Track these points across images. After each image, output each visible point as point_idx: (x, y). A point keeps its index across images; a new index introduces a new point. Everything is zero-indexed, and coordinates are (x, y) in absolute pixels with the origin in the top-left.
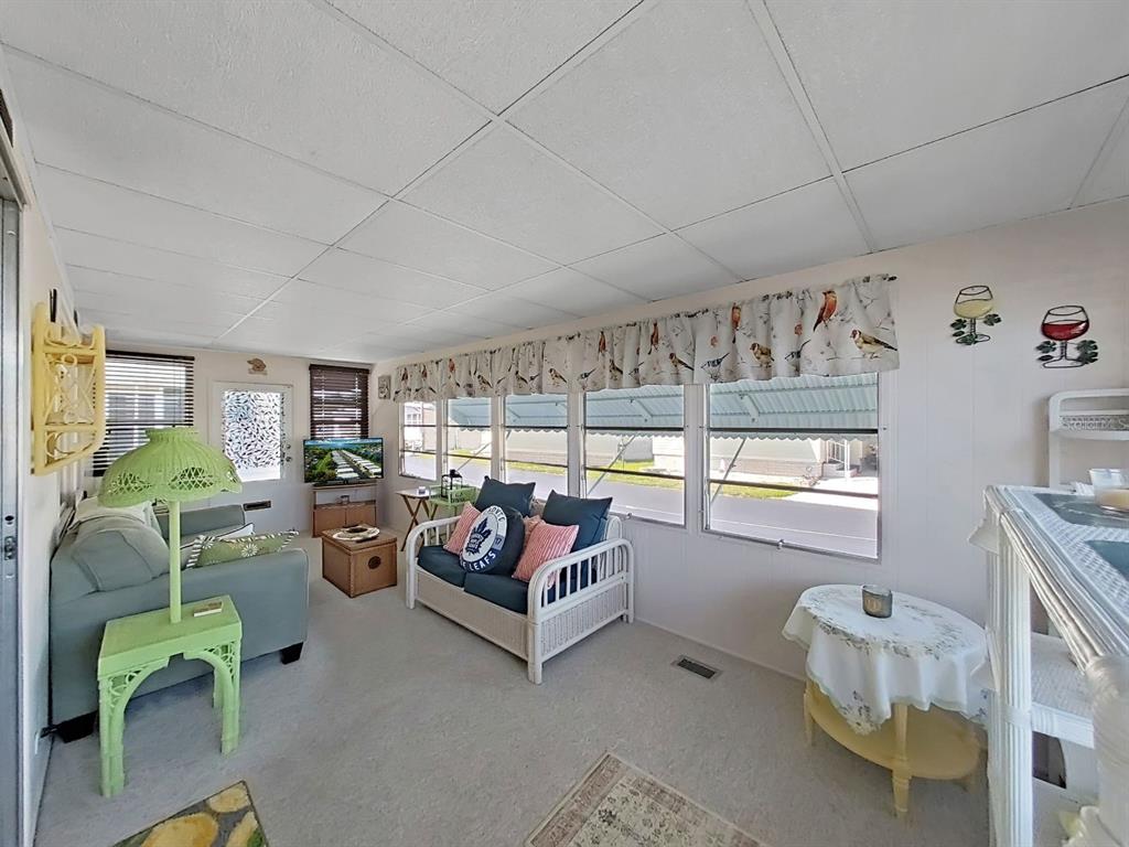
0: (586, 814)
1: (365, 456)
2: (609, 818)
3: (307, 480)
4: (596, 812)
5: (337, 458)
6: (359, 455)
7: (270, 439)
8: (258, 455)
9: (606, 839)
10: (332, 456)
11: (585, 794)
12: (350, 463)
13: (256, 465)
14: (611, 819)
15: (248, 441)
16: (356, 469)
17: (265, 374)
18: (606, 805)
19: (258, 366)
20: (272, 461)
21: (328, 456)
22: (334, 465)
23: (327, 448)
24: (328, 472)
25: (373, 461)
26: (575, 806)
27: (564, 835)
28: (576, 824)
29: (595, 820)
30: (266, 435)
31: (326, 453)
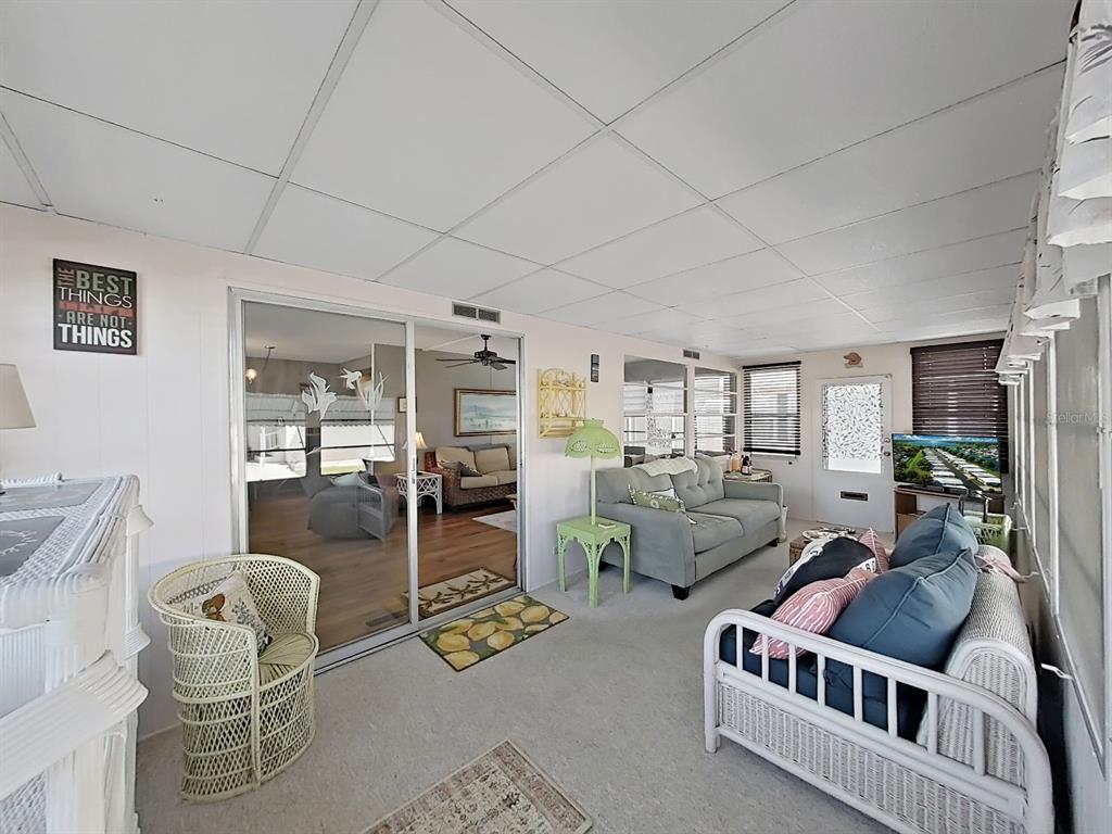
0: (519, 783)
1: (971, 460)
2: (510, 802)
3: (897, 478)
4: (518, 791)
5: (931, 458)
6: (962, 456)
7: (867, 431)
8: (855, 446)
9: (492, 794)
10: (924, 454)
11: (539, 786)
12: (951, 467)
13: (853, 455)
14: (508, 803)
15: (846, 433)
16: (959, 474)
17: (861, 367)
18: (523, 802)
19: (854, 359)
20: (868, 454)
21: (919, 454)
22: (928, 467)
23: (917, 445)
24: (922, 473)
25: (982, 466)
26: (528, 774)
27: (506, 763)
28: (512, 774)
29: (512, 789)
30: (863, 427)
31: (918, 451)
